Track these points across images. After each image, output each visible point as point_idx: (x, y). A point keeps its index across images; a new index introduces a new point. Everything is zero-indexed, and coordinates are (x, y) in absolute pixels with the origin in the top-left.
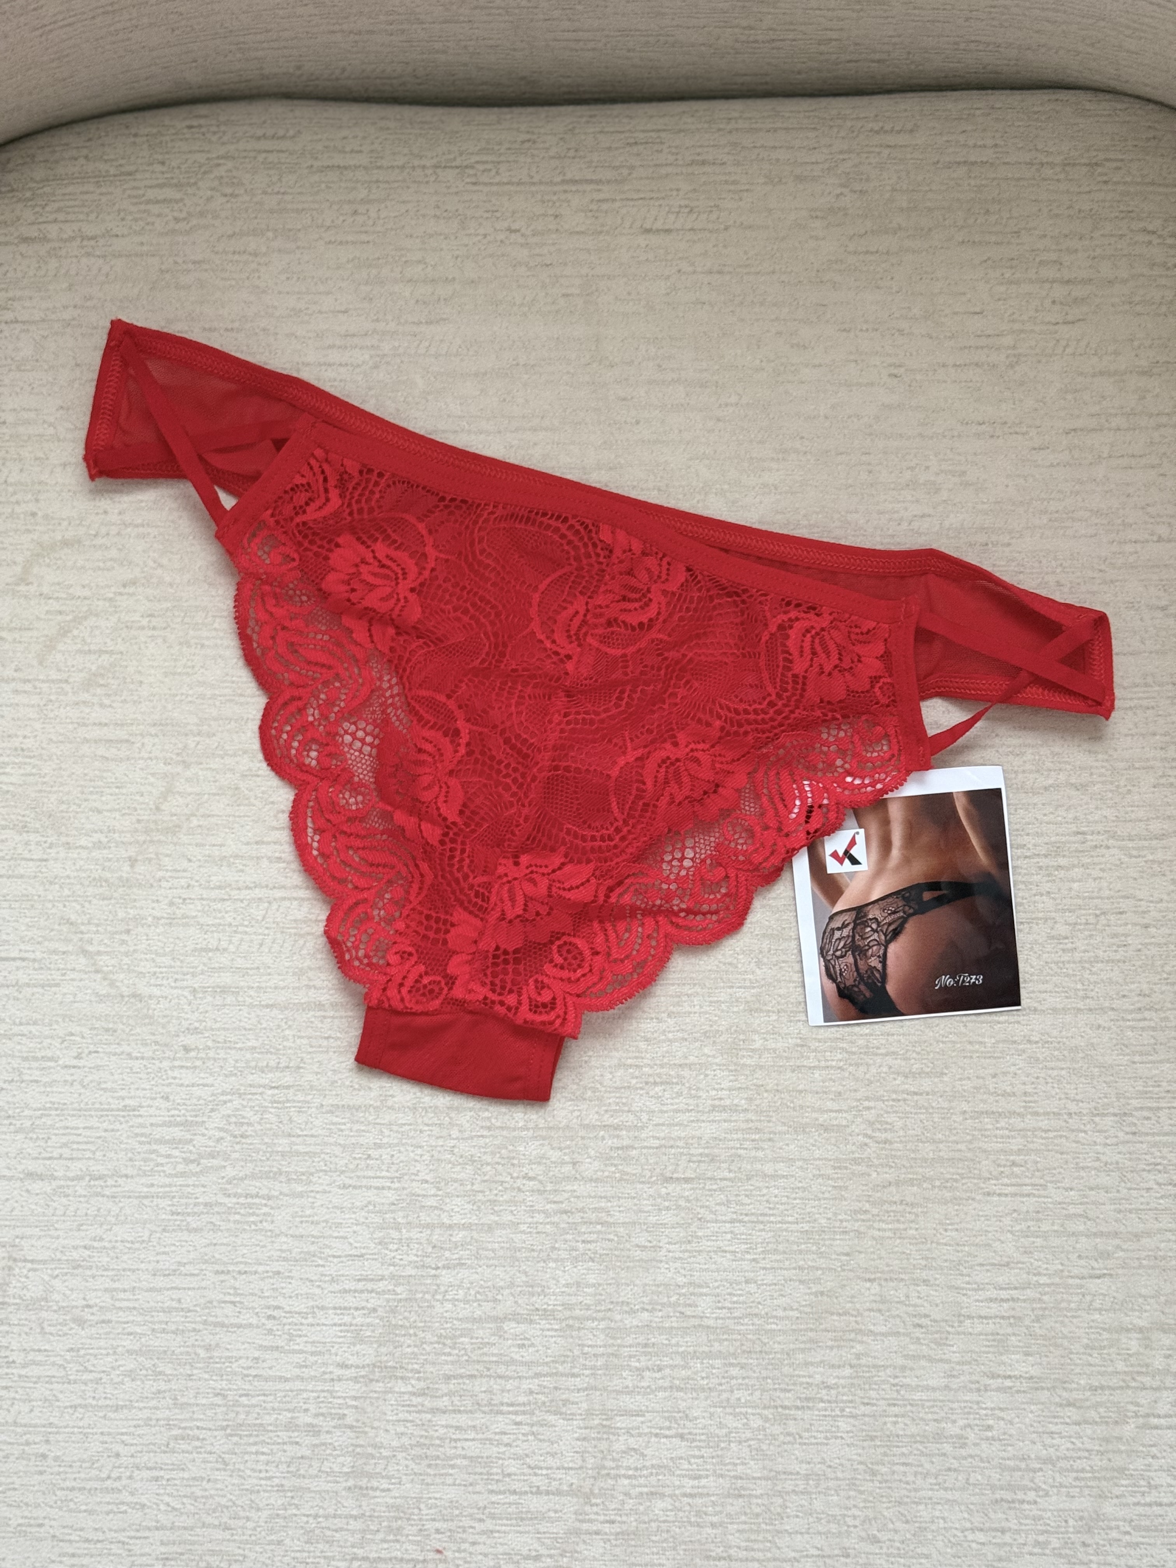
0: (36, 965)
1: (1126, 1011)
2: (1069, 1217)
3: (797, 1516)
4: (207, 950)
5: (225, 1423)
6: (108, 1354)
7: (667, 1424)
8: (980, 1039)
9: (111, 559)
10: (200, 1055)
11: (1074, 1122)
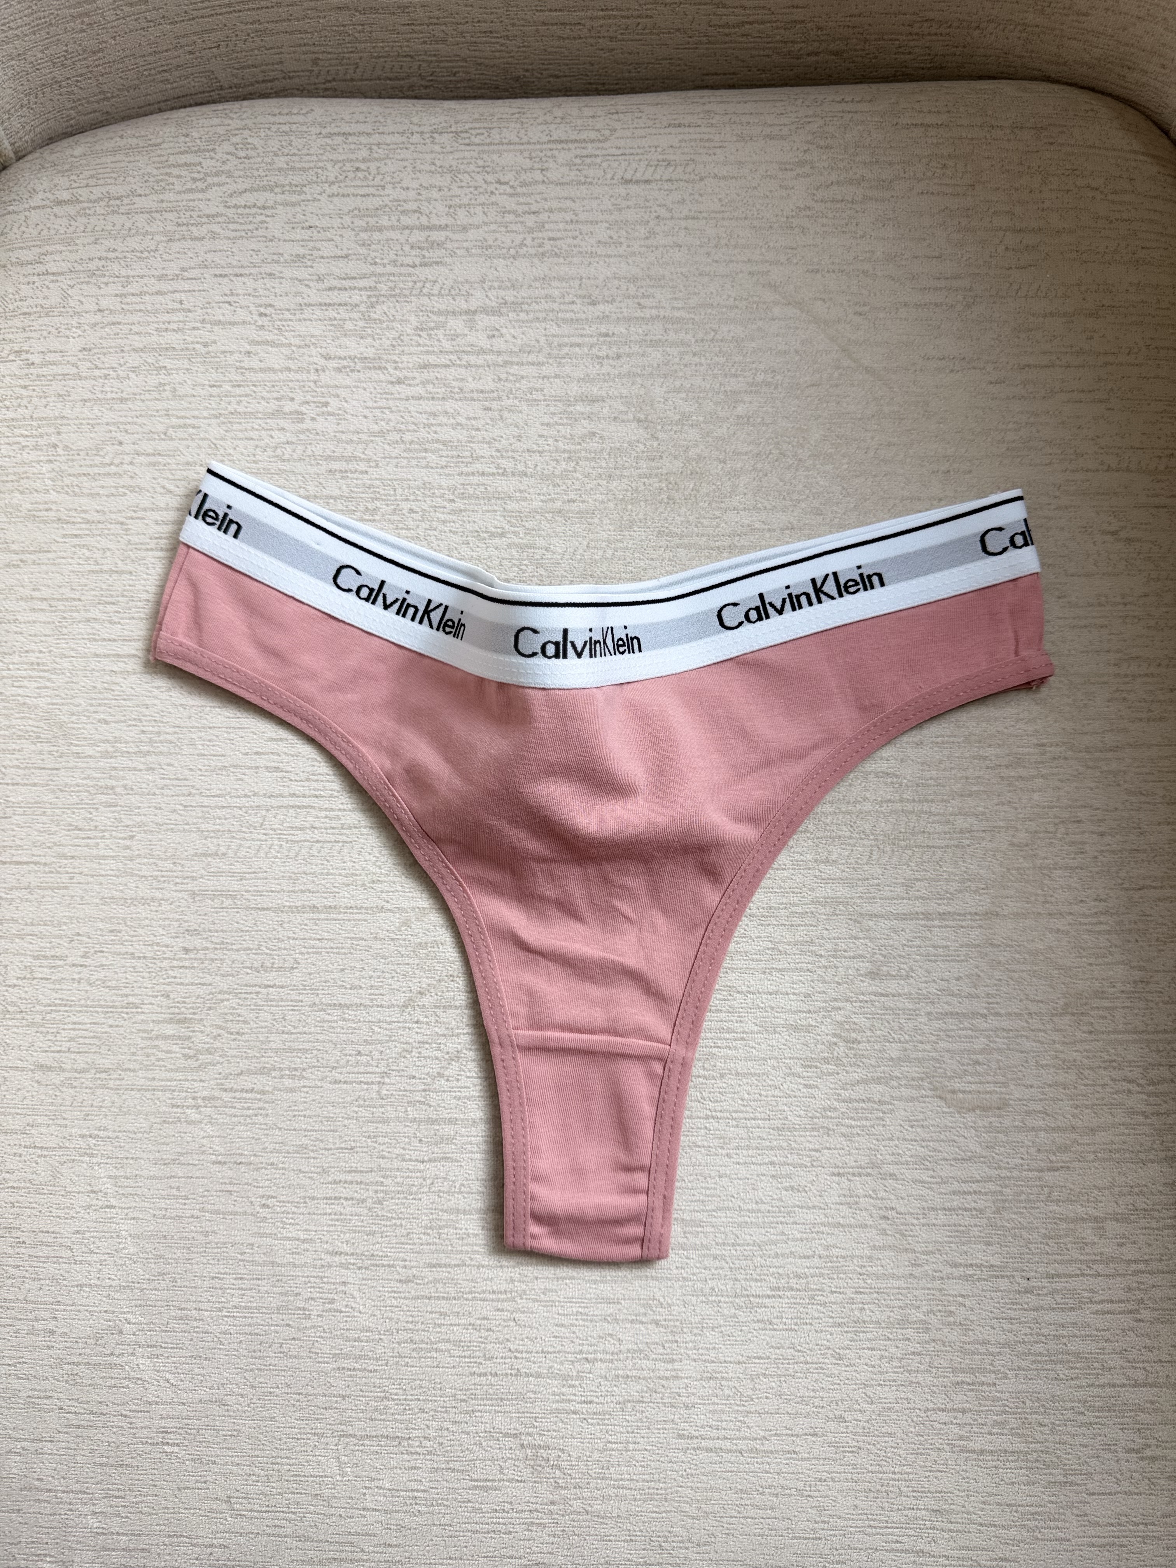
0: (47, 869)
1: (1085, 916)
2: (1028, 1113)
3: (767, 1398)
4: (205, 855)
5: (221, 1305)
6: (112, 1237)
7: (642, 1310)
8: (944, 943)
9: (123, 487)
10: (199, 956)
11: (1035, 1023)
